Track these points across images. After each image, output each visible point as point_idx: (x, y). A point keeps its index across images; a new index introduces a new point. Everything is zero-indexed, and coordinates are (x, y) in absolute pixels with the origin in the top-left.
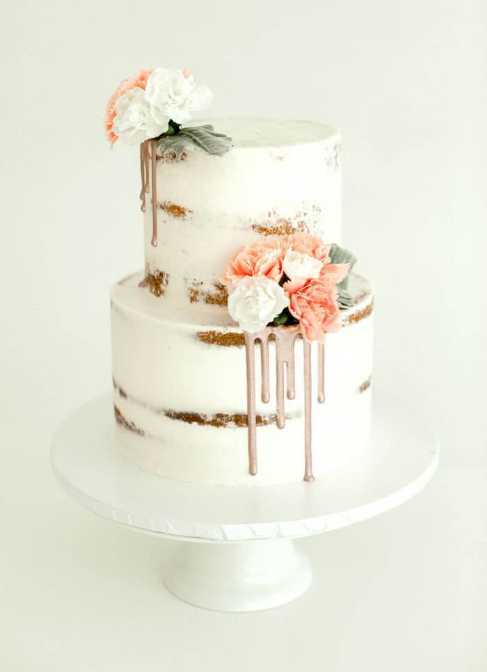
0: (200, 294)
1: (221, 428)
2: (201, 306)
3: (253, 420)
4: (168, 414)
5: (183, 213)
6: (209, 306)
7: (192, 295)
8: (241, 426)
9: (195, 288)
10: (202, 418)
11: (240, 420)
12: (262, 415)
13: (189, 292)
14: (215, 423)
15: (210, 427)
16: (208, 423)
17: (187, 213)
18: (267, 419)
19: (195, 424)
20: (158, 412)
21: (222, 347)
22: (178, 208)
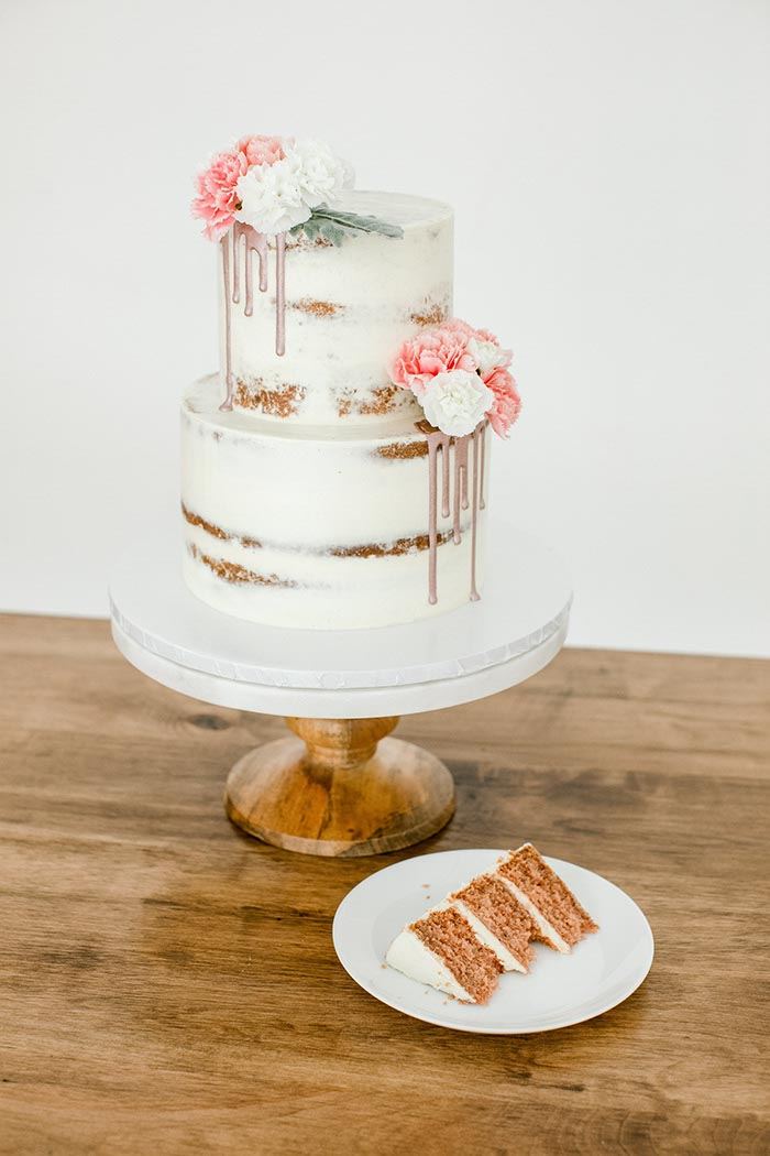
0: (352, 404)
1: (402, 556)
2: (354, 418)
3: (432, 540)
4: (337, 553)
5: (331, 309)
6: (364, 416)
7: (342, 407)
8: (423, 549)
9: (345, 398)
10: (381, 548)
11: (422, 542)
12: (441, 533)
13: (337, 404)
14: (396, 552)
15: (390, 557)
16: (388, 553)
17: (336, 309)
18: (446, 536)
19: (372, 557)
20: (321, 553)
21: (405, 460)
22: (324, 305)
